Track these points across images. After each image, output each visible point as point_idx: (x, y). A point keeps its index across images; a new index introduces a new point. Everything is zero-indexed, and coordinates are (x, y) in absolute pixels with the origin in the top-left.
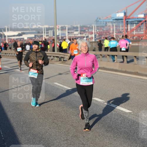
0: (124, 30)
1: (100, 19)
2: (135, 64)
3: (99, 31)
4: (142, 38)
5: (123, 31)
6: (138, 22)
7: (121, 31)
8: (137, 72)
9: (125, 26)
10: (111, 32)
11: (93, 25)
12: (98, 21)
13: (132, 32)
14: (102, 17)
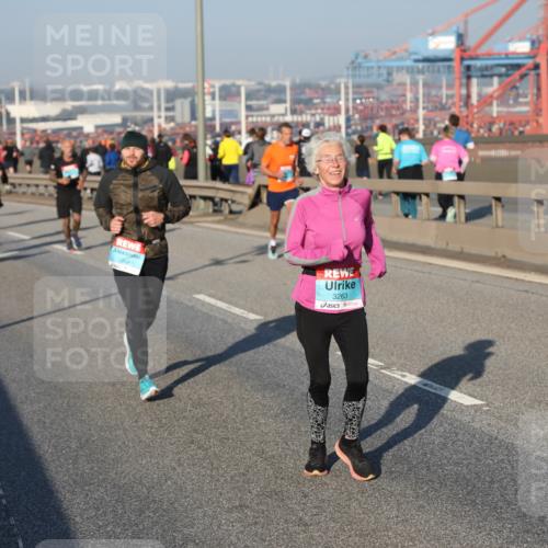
0: (456, 100)
1: (366, 57)
2: (497, 226)
3: (362, 103)
4: (521, 129)
5: (454, 104)
6: (508, 70)
7: (444, 101)
8: (504, 256)
9: (461, 85)
10: (408, 106)
11: (342, 81)
12: (360, 64)
13: (487, 109)
14: (376, 51)
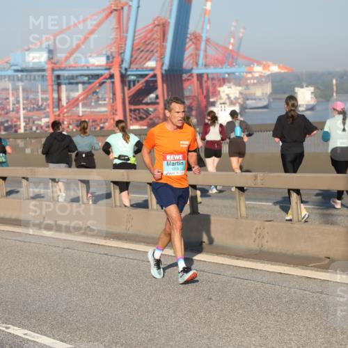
0: (50, 102)
4: (102, 125)
5: (48, 105)
6: (89, 79)
7: (40, 104)
9: (53, 90)
10: (11, 107)
13: (74, 109)
